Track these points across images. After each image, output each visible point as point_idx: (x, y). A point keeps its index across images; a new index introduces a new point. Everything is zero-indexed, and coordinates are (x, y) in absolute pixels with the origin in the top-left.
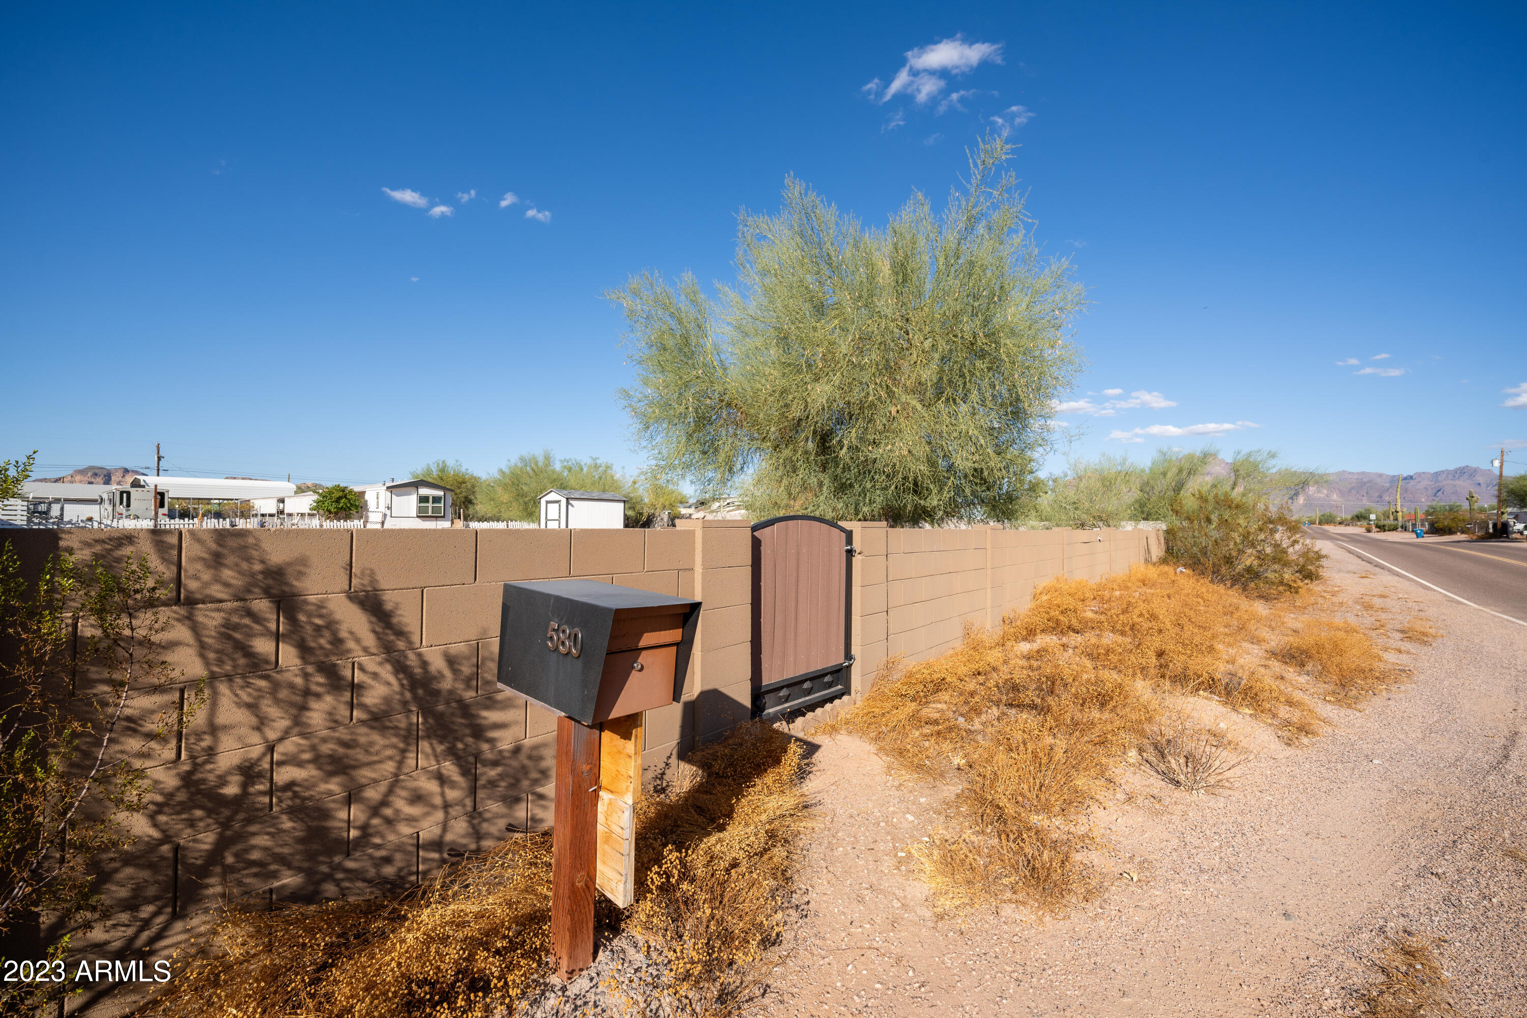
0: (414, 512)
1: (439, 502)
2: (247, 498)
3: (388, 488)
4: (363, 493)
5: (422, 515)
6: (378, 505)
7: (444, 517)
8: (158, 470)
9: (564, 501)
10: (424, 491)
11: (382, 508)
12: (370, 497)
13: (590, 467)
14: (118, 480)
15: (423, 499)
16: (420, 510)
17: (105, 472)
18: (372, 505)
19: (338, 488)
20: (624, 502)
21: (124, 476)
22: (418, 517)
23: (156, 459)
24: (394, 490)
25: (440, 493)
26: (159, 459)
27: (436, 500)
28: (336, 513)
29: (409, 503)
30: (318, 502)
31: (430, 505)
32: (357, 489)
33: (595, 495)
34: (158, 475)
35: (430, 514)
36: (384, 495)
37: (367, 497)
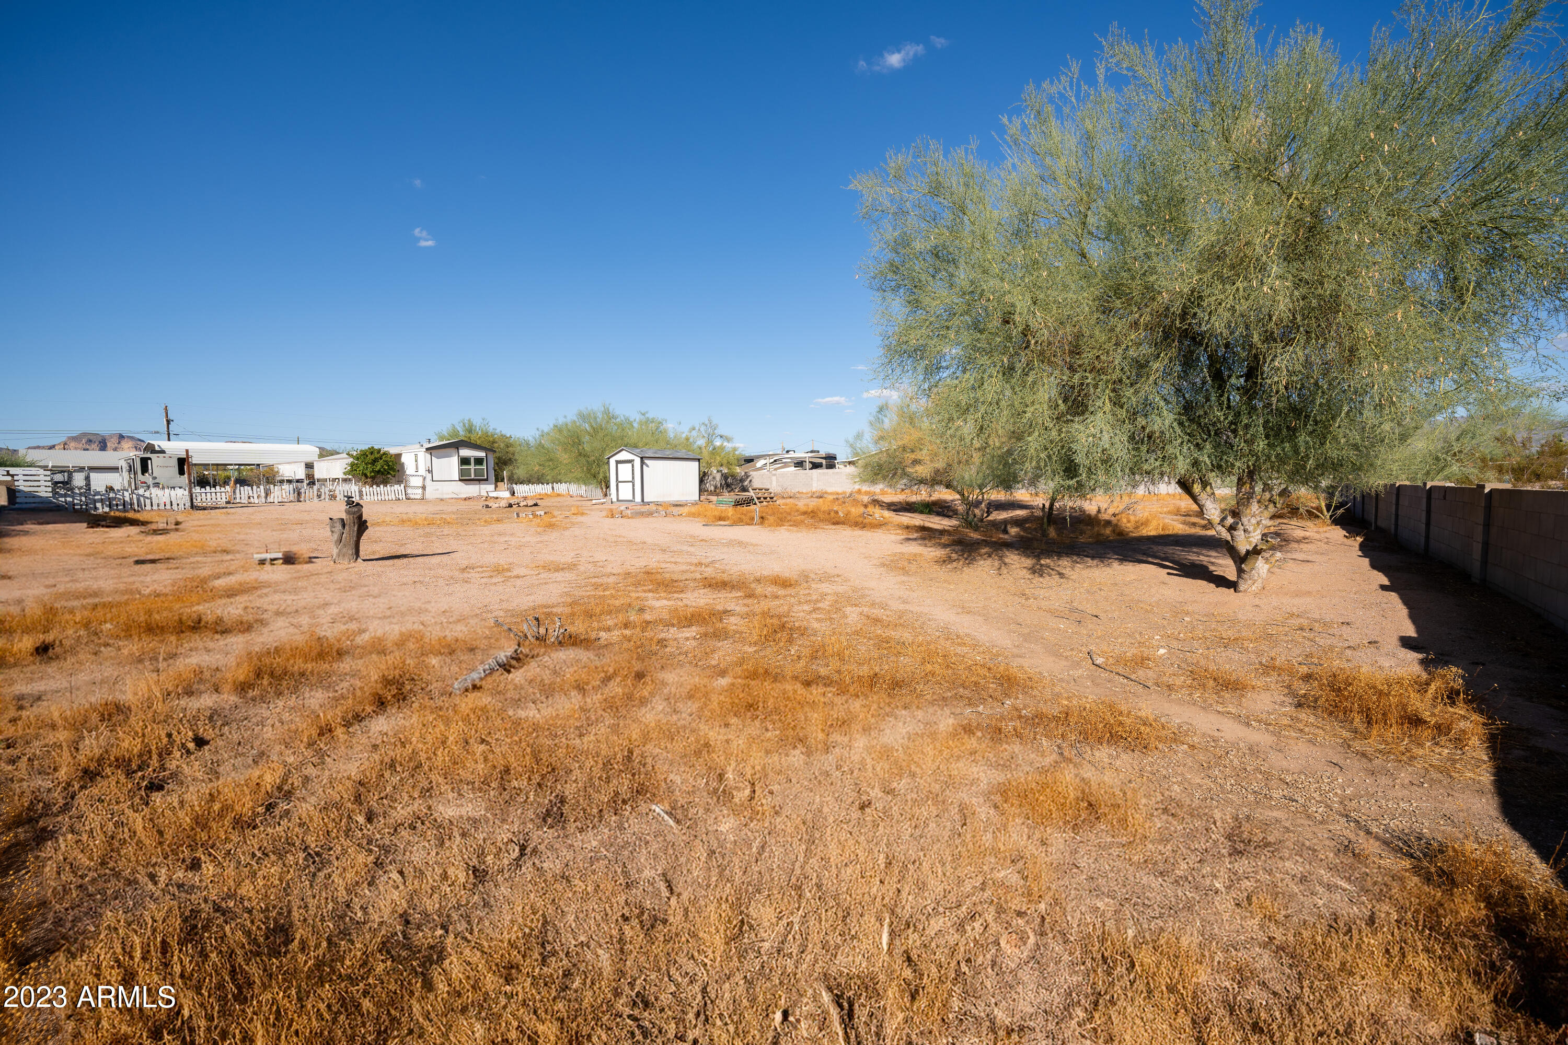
0: (456, 476)
1: (482, 464)
2: (271, 463)
3: (427, 449)
4: (399, 456)
5: (465, 478)
6: (417, 468)
7: (487, 480)
8: (169, 434)
9: (637, 461)
10: (465, 452)
11: (422, 471)
12: (407, 460)
13: (641, 423)
14: (114, 446)
15: (465, 461)
16: (462, 473)
17: (100, 439)
18: (410, 469)
19: (372, 451)
20: (699, 460)
21: (119, 442)
22: (460, 480)
23: (165, 422)
24: (433, 452)
25: (482, 454)
26: (168, 422)
27: (479, 461)
28: (373, 478)
29: (450, 465)
30: (352, 465)
31: (472, 467)
32: (393, 451)
33: (668, 453)
34: (169, 440)
35: (473, 477)
36: (423, 457)
37: (404, 459)
